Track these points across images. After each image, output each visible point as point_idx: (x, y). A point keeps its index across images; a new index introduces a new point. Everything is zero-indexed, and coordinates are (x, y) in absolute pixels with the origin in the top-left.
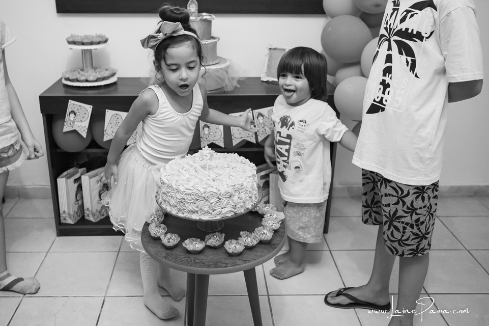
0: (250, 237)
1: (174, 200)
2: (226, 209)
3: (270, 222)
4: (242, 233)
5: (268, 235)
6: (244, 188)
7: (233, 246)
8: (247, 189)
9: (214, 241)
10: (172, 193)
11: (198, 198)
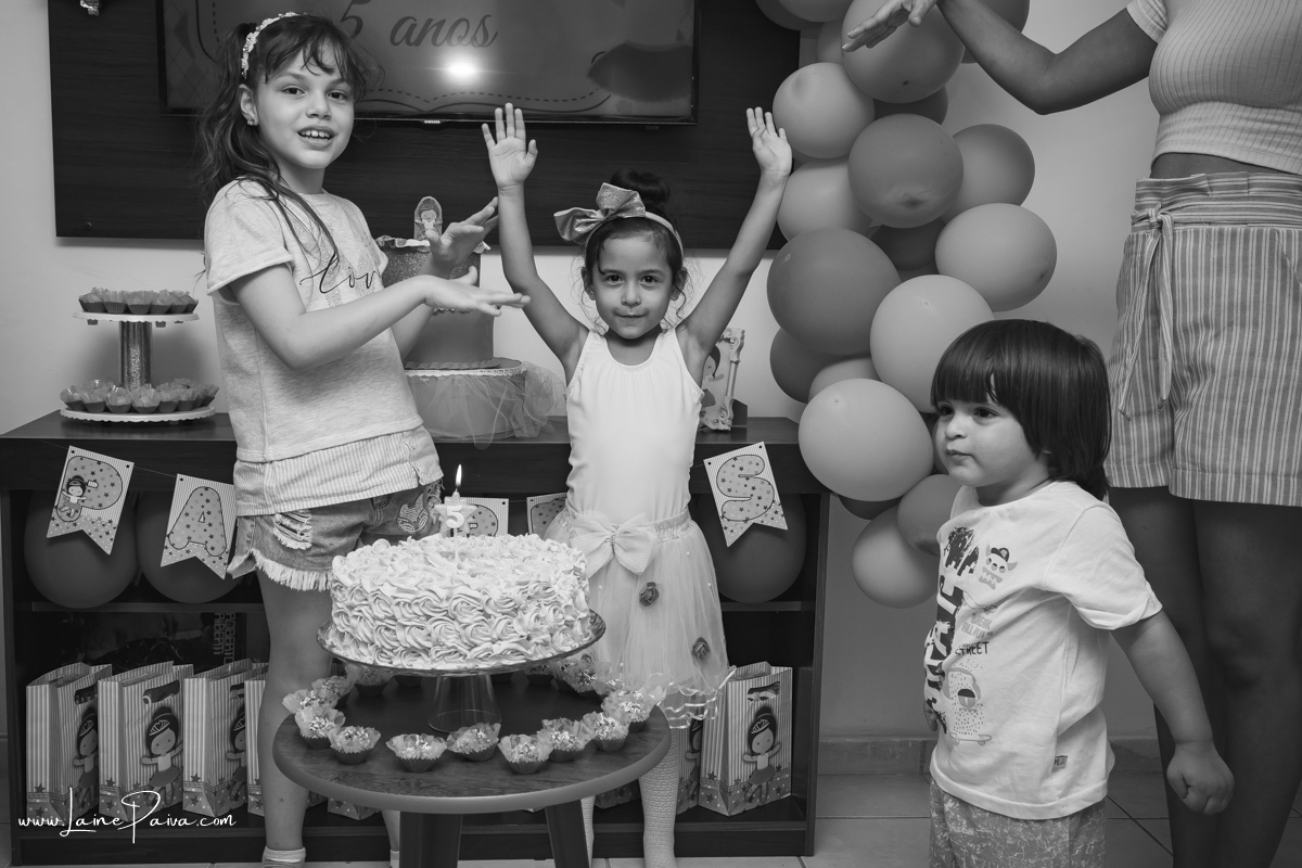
0: (568, 730)
1: (367, 626)
2: (504, 646)
3: (624, 704)
6: (550, 594)
7: (519, 749)
8: (562, 601)
9: (470, 739)
10: (362, 609)
11: (431, 614)
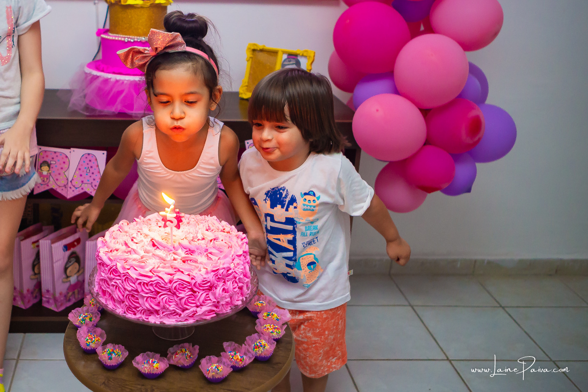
0: (239, 352)
1: (120, 291)
2: (204, 309)
3: (268, 326)
4: (225, 344)
5: (265, 347)
6: (231, 274)
7: (214, 368)
8: (236, 275)
9: (183, 356)
10: (117, 282)
11: (160, 291)
